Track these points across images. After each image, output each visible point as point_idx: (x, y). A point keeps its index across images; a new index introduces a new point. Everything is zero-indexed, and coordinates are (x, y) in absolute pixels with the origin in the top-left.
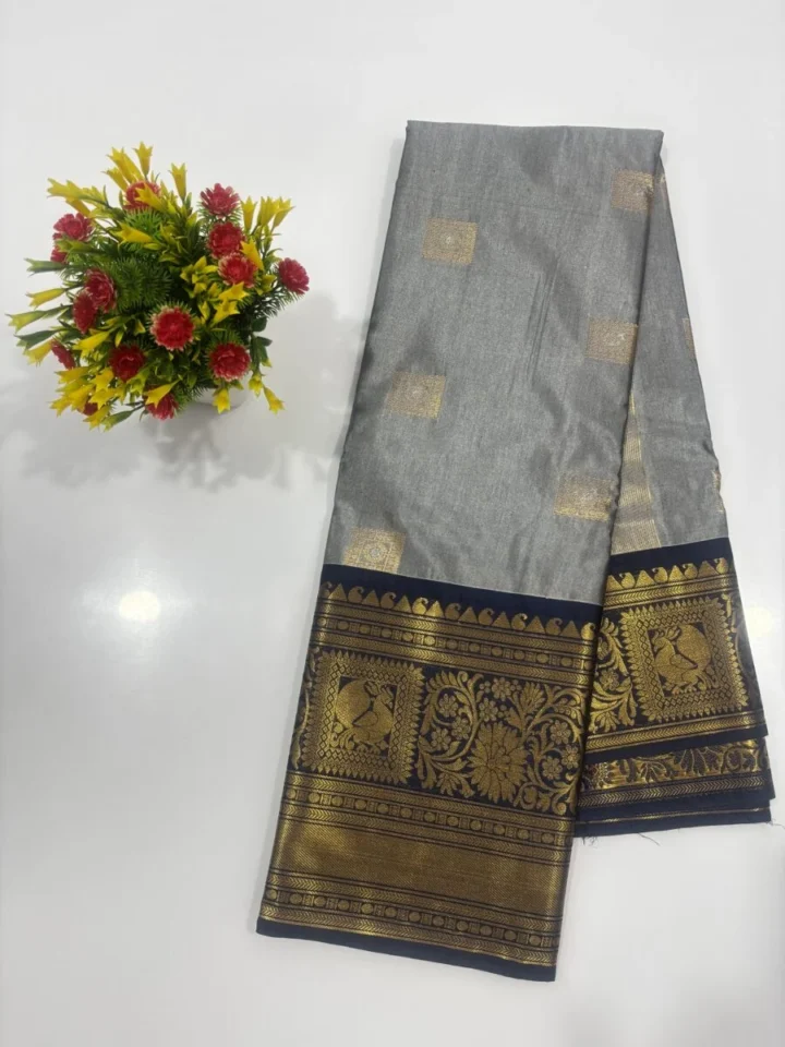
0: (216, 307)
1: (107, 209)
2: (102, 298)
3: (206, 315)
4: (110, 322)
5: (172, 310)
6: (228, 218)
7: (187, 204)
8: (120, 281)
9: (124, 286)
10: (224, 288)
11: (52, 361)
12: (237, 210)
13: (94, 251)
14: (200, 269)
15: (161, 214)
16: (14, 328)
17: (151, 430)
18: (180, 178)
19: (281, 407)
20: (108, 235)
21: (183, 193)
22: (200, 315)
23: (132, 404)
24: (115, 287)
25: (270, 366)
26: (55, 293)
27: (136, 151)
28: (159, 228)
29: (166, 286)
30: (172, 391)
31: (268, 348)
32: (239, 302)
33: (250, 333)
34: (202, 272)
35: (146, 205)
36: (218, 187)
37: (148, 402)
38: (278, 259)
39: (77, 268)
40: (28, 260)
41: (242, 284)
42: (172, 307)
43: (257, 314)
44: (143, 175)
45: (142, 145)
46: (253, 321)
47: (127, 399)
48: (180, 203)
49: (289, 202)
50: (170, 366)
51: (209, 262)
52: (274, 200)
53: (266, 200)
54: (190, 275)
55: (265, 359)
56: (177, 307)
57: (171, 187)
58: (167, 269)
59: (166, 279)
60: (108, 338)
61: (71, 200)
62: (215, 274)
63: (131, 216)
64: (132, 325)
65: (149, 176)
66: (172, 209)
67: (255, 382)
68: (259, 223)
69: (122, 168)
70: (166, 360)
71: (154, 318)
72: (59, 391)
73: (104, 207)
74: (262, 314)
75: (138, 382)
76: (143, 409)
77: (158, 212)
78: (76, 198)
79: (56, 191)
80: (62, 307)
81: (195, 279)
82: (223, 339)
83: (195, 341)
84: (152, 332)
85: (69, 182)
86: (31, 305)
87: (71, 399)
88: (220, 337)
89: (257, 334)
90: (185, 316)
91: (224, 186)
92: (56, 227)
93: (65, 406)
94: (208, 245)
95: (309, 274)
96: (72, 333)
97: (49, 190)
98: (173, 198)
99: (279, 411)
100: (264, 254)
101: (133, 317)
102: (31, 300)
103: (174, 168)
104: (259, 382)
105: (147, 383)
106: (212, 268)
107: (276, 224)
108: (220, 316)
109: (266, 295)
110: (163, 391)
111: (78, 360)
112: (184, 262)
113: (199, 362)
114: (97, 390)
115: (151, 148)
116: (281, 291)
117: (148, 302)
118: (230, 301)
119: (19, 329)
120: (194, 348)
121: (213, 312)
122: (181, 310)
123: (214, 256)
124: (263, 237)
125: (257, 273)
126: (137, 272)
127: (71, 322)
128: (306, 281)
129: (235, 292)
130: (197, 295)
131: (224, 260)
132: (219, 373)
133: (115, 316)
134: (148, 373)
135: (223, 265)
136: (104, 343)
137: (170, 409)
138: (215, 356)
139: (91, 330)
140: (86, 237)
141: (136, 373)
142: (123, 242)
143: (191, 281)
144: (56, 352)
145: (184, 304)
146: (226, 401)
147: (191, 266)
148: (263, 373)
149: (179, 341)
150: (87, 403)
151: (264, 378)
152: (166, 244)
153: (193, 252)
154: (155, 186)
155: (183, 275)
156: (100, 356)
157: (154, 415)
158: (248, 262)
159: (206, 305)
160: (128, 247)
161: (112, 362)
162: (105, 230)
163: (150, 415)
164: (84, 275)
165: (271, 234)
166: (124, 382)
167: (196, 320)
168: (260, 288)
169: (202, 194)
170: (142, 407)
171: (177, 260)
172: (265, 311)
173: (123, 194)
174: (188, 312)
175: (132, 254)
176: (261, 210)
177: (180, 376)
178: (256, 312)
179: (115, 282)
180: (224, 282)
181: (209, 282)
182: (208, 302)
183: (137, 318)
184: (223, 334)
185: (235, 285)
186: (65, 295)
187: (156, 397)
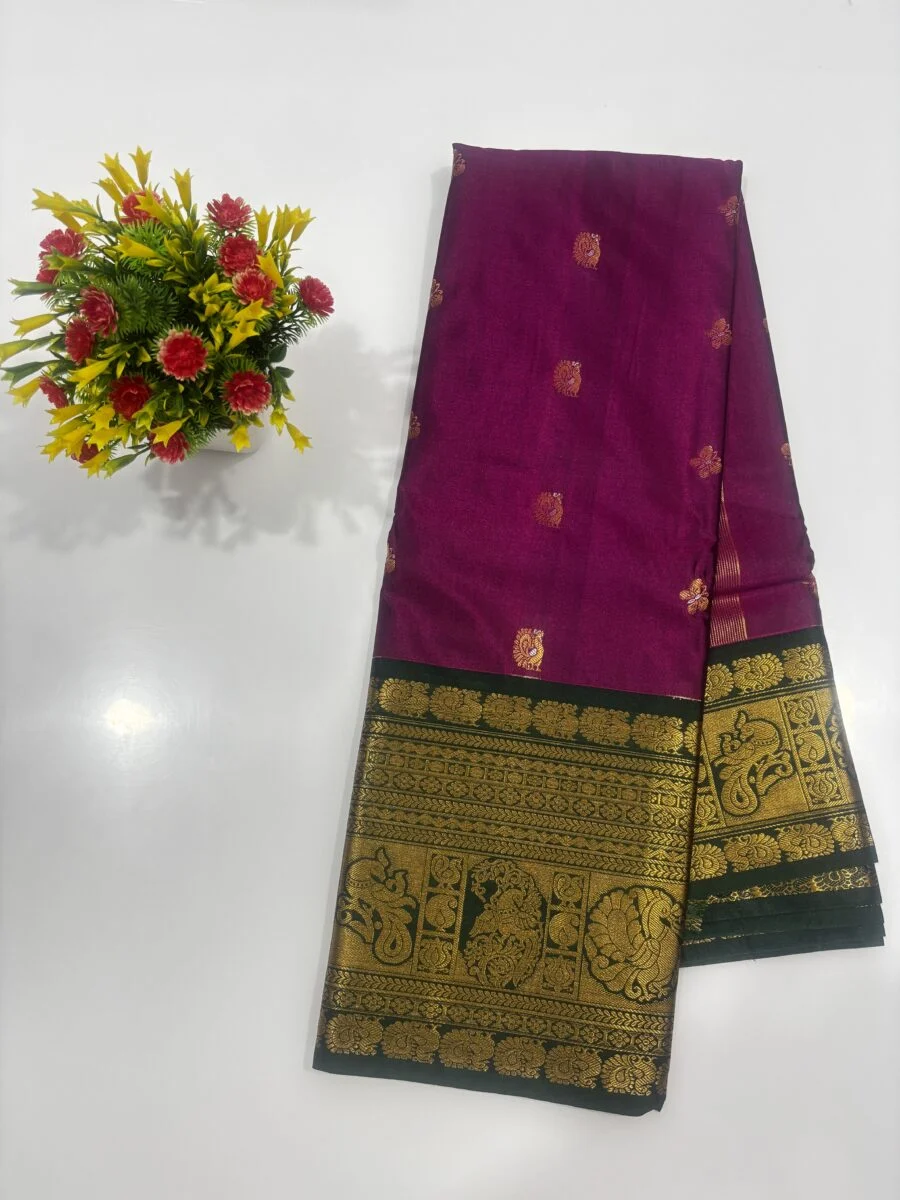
0: (231, 330)
1: (101, 224)
2: (101, 320)
3: (219, 340)
4: (109, 351)
5: (181, 334)
6: (238, 232)
7: (193, 216)
8: (121, 301)
9: (126, 306)
10: (240, 308)
11: (41, 399)
12: (250, 223)
13: (87, 269)
14: (210, 288)
15: (165, 226)
17: (152, 480)
18: (184, 185)
19: (308, 444)
20: (101, 255)
21: (187, 204)
22: (212, 340)
23: (136, 447)
24: (115, 309)
25: (293, 400)
26: (44, 319)
27: (133, 156)
28: (162, 242)
29: (172, 310)
30: (181, 430)
31: (288, 381)
32: (258, 322)
33: (268, 363)
34: (213, 291)
35: (147, 216)
36: (226, 197)
37: (157, 440)
38: (298, 278)
39: (69, 290)
40: (14, 282)
41: (261, 300)
42: (181, 331)
43: (275, 343)
44: (139, 185)
45: (139, 151)
46: (270, 351)
47: (130, 443)
48: (183, 213)
49: (308, 211)
50: (179, 400)
51: (221, 280)
52: (291, 210)
53: (283, 210)
54: (200, 296)
55: (286, 390)
56: (187, 330)
57: (175, 196)
58: (172, 290)
59: (171, 301)
60: (107, 369)
61: (59, 213)
62: (228, 293)
63: (130, 229)
64: (135, 354)
65: (147, 186)
66: (176, 221)
67: (278, 416)
68: (275, 238)
69: (116, 180)
70: (174, 394)
71: (161, 344)
72: (49, 434)
73: (97, 221)
74: (281, 342)
75: (146, 415)
76: (149, 452)
77: (161, 223)
78: (65, 212)
79: (42, 202)
80: (53, 336)
81: (206, 299)
82: (239, 367)
83: (207, 369)
84: (158, 359)
85: (54, 193)
86: (15, 334)
87: (66, 441)
88: (235, 365)
90: (196, 340)
91: (234, 197)
92: (43, 244)
93: (59, 450)
94: (219, 262)
95: (333, 294)
97: (34, 202)
98: (176, 208)
99: (306, 449)
100: (282, 272)
101: (135, 344)
102: (17, 327)
103: (177, 174)
104: (282, 416)
105: (155, 417)
106: (226, 286)
107: (294, 238)
108: (237, 337)
109: (285, 319)
110: (174, 427)
111: (71, 398)
112: (191, 280)
113: (211, 397)
114: (97, 429)
115: (149, 154)
116: (302, 315)
117: (152, 327)
118: (249, 321)
119: (4, 359)
120: (206, 378)
121: (227, 337)
122: (191, 334)
123: (226, 275)
124: (280, 254)
125: (275, 292)
126: (140, 292)
127: (64, 354)
128: (331, 302)
129: (254, 311)
130: (209, 318)
131: (238, 277)
132: (236, 405)
133: (114, 343)
134: (156, 407)
135: (237, 282)
136: (102, 376)
137: (180, 450)
138: (232, 385)
139: (88, 360)
140: (78, 255)
141: (141, 407)
142: (121, 257)
143: (201, 301)
144: (45, 390)
145: (195, 328)
146: (245, 438)
147: (200, 285)
148: (285, 407)
149: (190, 369)
150: (85, 445)
151: (286, 413)
152: (171, 260)
153: (201, 269)
154: (156, 196)
155: (192, 295)
156: (97, 391)
157: (162, 458)
158: (266, 278)
159: (219, 329)
160: (128, 264)
161: (112, 398)
162: (98, 248)
163: (157, 458)
164: (78, 296)
165: (289, 250)
166: (128, 418)
167: (209, 346)
168: (279, 310)
169: (209, 206)
170: (147, 449)
171: (184, 278)
172: (284, 339)
173: (119, 207)
174: (199, 337)
175: (132, 272)
176: (278, 221)
177: (191, 411)
178: (274, 340)
179: (115, 302)
180: (240, 301)
181: (222, 302)
182: (222, 325)
183: (141, 345)
184: (240, 361)
185: (252, 304)
186: (54, 322)
187: (164, 436)
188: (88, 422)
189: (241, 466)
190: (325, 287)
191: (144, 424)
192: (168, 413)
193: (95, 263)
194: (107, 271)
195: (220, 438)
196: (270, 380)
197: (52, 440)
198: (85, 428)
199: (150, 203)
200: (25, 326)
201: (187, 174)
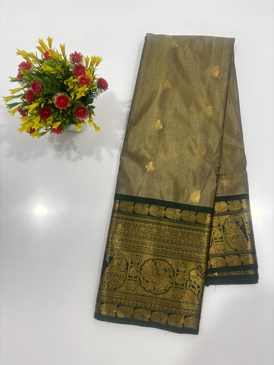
0: (77, 94)
2: (37, 90)
3: (73, 97)
4: (39, 99)
5: (61, 95)
6: (79, 63)
7: (65, 58)
9: (45, 86)
10: (79, 87)
11: (18, 114)
12: (82, 61)
13: (33, 74)
14: (71, 81)
16: (5, 102)
17: (51, 139)
18: (63, 48)
20: (37, 70)
21: (64, 54)
22: (71, 97)
23: (46, 129)
25: (95, 115)
26: (19, 89)
27: (47, 39)
28: (56, 66)
29: (58, 87)
30: (60, 125)
31: (94, 110)
32: (85, 92)
33: (87, 104)
35: (51, 58)
36: (76, 52)
37: (53, 127)
38: (97, 78)
39: (27, 80)
40: (10, 78)
41: (86, 85)
42: (62, 94)
44: (49, 48)
45: (49, 38)
46: (88, 100)
48: (63, 58)
49: (101, 58)
50: (60, 115)
51: (74, 78)
52: (96, 57)
53: (93, 57)
54: (67, 83)
55: (93, 113)
57: (60, 52)
58: (59, 81)
59: (58, 85)
60: (38, 105)
61: (25, 56)
62: (76, 82)
63: (46, 62)
64: (47, 101)
65: (51, 49)
66: (60, 59)
67: (90, 121)
68: (91, 65)
69: (42, 46)
70: (59, 113)
71: (55, 98)
72: (20, 125)
73: (36, 59)
75: (50, 120)
76: (50, 131)
77: (56, 60)
79: (19, 53)
80: (22, 95)
81: (69, 84)
83: (69, 106)
84: (54, 103)
85: (23, 50)
86: (11, 94)
87: (26, 127)
88: (78, 105)
89: (90, 105)
90: (66, 97)
91: (78, 53)
92: (19, 66)
93: (23, 130)
94: (73, 73)
95: (108, 84)
97: (17, 53)
98: (60, 56)
99: (99, 131)
100: (92, 76)
101: (47, 98)
102: (11, 92)
103: (61, 45)
104: (92, 121)
105: (53, 120)
106: (75, 80)
107: (97, 66)
108: (79, 96)
109: (93, 90)
110: (58, 124)
111: (27, 113)
112: (65, 78)
113: (70, 114)
114: (35, 123)
115: (52, 38)
116: (98, 90)
117: (52, 92)
118: (82, 91)
119: (7, 102)
120: (69, 109)
121: (75, 96)
122: (64, 95)
123: (76, 77)
124: (92, 70)
125: (90, 82)
126: (49, 82)
127: (25, 100)
128: (107, 86)
129: (84, 88)
130: (70, 90)
131: (79, 77)
132: (78, 117)
133: (40, 97)
134: (53, 117)
135: (79, 79)
136: (37, 107)
137: (60, 130)
138: (76, 111)
139: (33, 102)
140: (30, 70)
141: (49, 117)
142: (44, 70)
143: (68, 85)
144: (19, 111)
145: (66, 93)
146: (80, 127)
147: (67, 80)
148: (93, 118)
149: (64, 106)
150: (31, 128)
151: (93, 120)
152: (58, 72)
153: (68, 75)
154: (54, 51)
155: (65, 83)
156: (35, 112)
157: (55, 133)
158: (88, 78)
159: (73, 93)
160: (45, 73)
161: (40, 114)
162: (36, 68)
163: (53, 133)
164: (30, 82)
165: (95, 69)
166: (45, 120)
167: (70, 99)
168: (91, 88)
169: (70, 55)
170: (50, 130)
171: (62, 78)
172: (92, 97)
173: (43, 55)
174: (67, 96)
175: (46, 75)
176: (92, 60)
177: (64, 119)
178: (89, 97)
179: (41, 85)
180: (80, 85)
181: (74, 85)
182: (74, 92)
183: (49, 98)
184: (79, 104)
185: (84, 86)
186: (22, 90)
187: (56, 126)
188: (32, 121)
189: (78, 136)
190: (106, 81)
191: (49, 122)
192: (57, 119)
193: (35, 72)
194: (39, 75)
195: (73, 127)
196: (88, 109)
197: (21, 127)
198: (31, 123)
199: (52, 54)
200: (13, 91)
201: (64, 45)
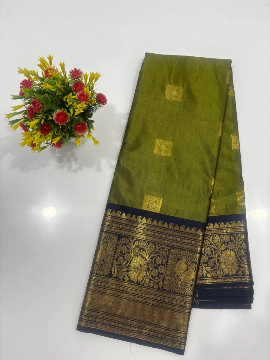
0: (75, 110)
1: (38, 78)
2: (37, 107)
3: (72, 113)
4: (40, 116)
6: (79, 79)
7: (65, 75)
8: (43, 102)
10: (78, 103)
11: (20, 129)
12: (82, 77)
13: (34, 92)
15: (56, 79)
16: (7, 118)
18: (63, 66)
19: (98, 143)
20: (38, 86)
21: (63, 71)
22: (70, 113)
23: (47, 143)
24: (41, 104)
25: (94, 129)
26: (21, 106)
27: (48, 57)
28: (56, 83)
29: (58, 103)
30: (61, 139)
31: (93, 124)
32: (83, 108)
33: (87, 118)
34: (70, 98)
35: (51, 76)
36: (75, 69)
37: (53, 142)
38: (96, 93)
39: (28, 98)
40: (12, 95)
41: (84, 102)
43: (89, 112)
44: (50, 66)
45: (50, 56)
46: (88, 114)
47: (46, 142)
48: (63, 75)
49: (100, 73)
50: (60, 130)
51: (73, 95)
52: (94, 73)
53: (92, 73)
54: (66, 99)
55: (92, 127)
56: (62, 110)
57: (60, 69)
58: (58, 97)
59: (58, 101)
60: (39, 121)
61: (26, 75)
62: (75, 99)
63: (46, 79)
64: (47, 117)
65: (52, 66)
66: (60, 77)
67: (89, 135)
68: (89, 81)
69: (43, 64)
70: (59, 128)
71: (55, 114)
72: (22, 139)
73: (37, 77)
74: (91, 112)
75: (49, 136)
76: (51, 145)
77: (55, 78)
78: (28, 74)
79: (21, 72)
80: (23, 111)
81: (68, 101)
82: (78, 120)
83: (68, 121)
84: (54, 119)
85: (25, 69)
86: (12, 111)
87: (27, 142)
89: (89, 119)
90: (65, 113)
91: (78, 69)
92: (21, 84)
93: (25, 144)
94: (72, 89)
95: (107, 98)
96: (27, 120)
97: (18, 71)
98: (60, 73)
99: (98, 145)
100: (91, 91)
101: (47, 114)
102: (13, 109)
103: (60, 63)
104: (91, 135)
105: (53, 136)
106: (74, 97)
107: (95, 81)
109: (92, 105)
110: (58, 139)
111: (29, 129)
112: (64, 95)
113: (70, 129)
114: (36, 138)
115: (52, 57)
116: (97, 104)
117: (52, 109)
118: (80, 108)
119: (9, 118)
120: (68, 124)
121: (75, 112)
122: (63, 111)
123: (75, 93)
124: (91, 86)
125: (89, 98)
126: (49, 99)
127: (26, 116)
128: (106, 100)
129: (82, 105)
130: (69, 106)
131: (78, 94)
132: (77, 132)
133: (41, 114)
134: (53, 133)
135: (78, 96)
136: (38, 123)
137: (60, 145)
138: (75, 126)
139: (33, 119)
140: (31, 87)
141: (49, 133)
142: (44, 88)
144: (21, 126)
145: (65, 109)
147: (67, 96)
148: (92, 132)
149: (63, 122)
150: (32, 143)
152: (58, 89)
153: (67, 91)
154: (54, 69)
155: (64, 99)
156: (36, 127)
157: (55, 147)
158: (86, 94)
159: (72, 110)
160: (46, 90)
161: (40, 129)
162: (37, 84)
164: (31, 100)
165: (94, 85)
166: (45, 135)
167: (69, 115)
168: (90, 103)
169: (70, 72)
171: (62, 94)
173: (43, 72)
175: (47, 92)
176: (90, 75)
179: (41, 102)
180: (78, 101)
181: (73, 102)
182: (73, 108)
183: (49, 114)
186: (24, 107)
187: (56, 141)
190: (104, 96)
191: (49, 138)
192: (57, 134)
195: (73, 139)
197: (23, 141)
198: (32, 138)
199: (52, 72)
200: (15, 108)
201: (64, 63)
